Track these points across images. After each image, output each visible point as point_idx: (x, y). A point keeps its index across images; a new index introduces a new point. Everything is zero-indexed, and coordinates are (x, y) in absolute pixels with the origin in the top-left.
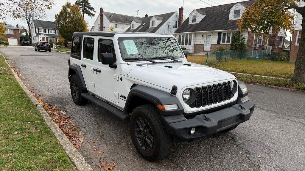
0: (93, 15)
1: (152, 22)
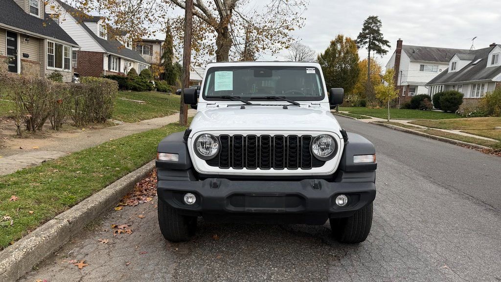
0: (385, 52)
1: (494, 56)
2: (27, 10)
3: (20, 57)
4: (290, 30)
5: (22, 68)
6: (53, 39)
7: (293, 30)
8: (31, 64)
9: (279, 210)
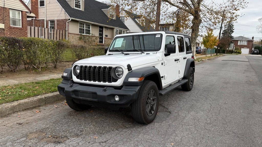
2: (109, 16)
3: (104, 36)
4: (237, 10)
5: (105, 41)
6: (117, 28)
7: (239, 10)
8: (108, 39)
9: (90, 100)
